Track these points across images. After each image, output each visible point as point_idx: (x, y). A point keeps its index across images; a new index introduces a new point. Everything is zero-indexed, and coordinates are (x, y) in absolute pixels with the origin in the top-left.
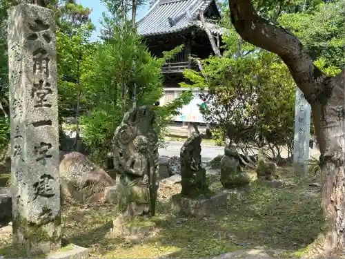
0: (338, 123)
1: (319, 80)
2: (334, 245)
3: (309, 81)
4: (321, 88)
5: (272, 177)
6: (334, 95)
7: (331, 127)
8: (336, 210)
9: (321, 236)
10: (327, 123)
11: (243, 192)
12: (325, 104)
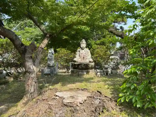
0: (29, 60)
1: (23, 47)
2: (28, 98)
3: (19, 47)
4: (24, 50)
5: (18, 79)
6: (27, 52)
7: (27, 62)
8: (29, 87)
9: (24, 96)
10: (26, 60)
11: (6, 86)
12: (25, 54)
